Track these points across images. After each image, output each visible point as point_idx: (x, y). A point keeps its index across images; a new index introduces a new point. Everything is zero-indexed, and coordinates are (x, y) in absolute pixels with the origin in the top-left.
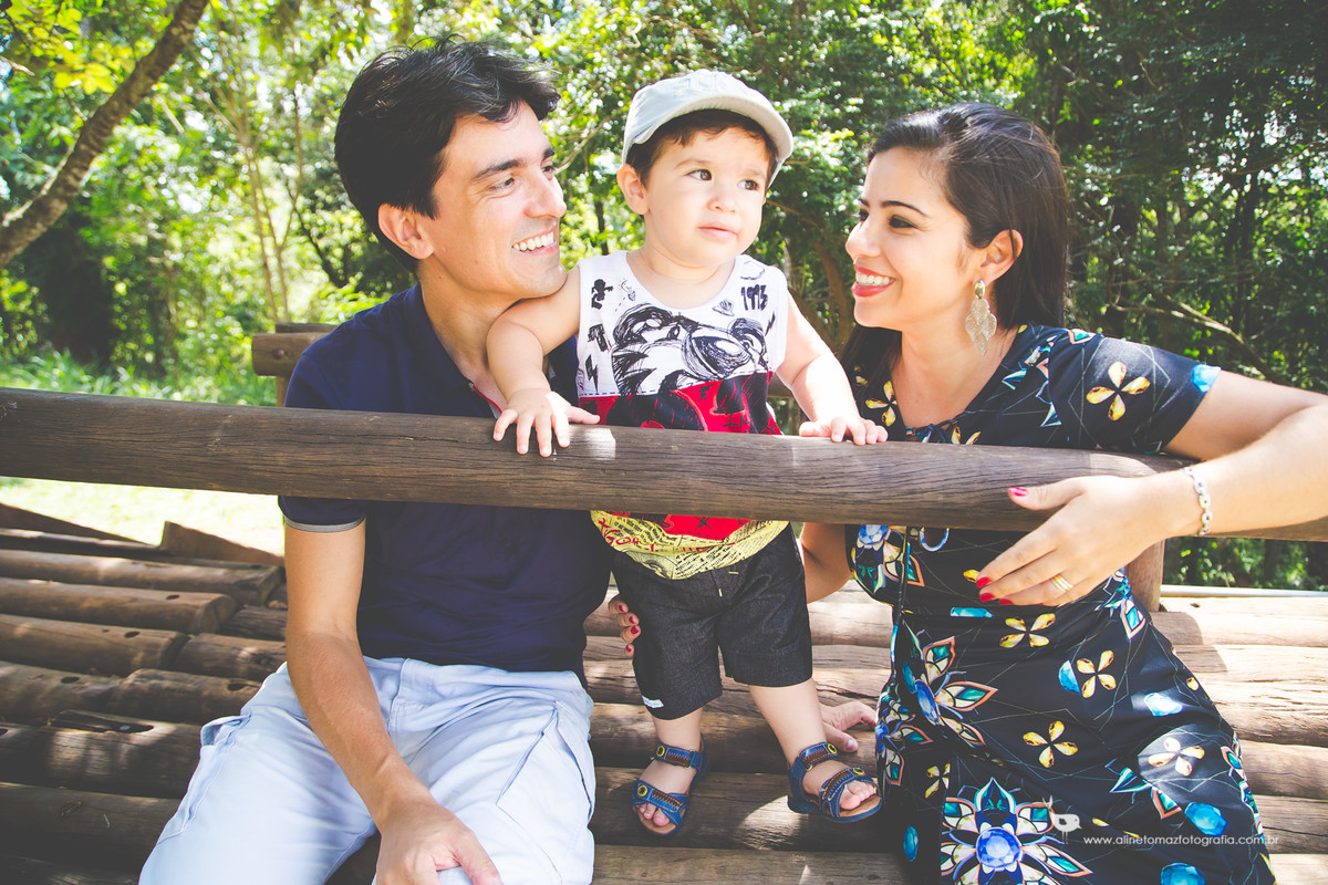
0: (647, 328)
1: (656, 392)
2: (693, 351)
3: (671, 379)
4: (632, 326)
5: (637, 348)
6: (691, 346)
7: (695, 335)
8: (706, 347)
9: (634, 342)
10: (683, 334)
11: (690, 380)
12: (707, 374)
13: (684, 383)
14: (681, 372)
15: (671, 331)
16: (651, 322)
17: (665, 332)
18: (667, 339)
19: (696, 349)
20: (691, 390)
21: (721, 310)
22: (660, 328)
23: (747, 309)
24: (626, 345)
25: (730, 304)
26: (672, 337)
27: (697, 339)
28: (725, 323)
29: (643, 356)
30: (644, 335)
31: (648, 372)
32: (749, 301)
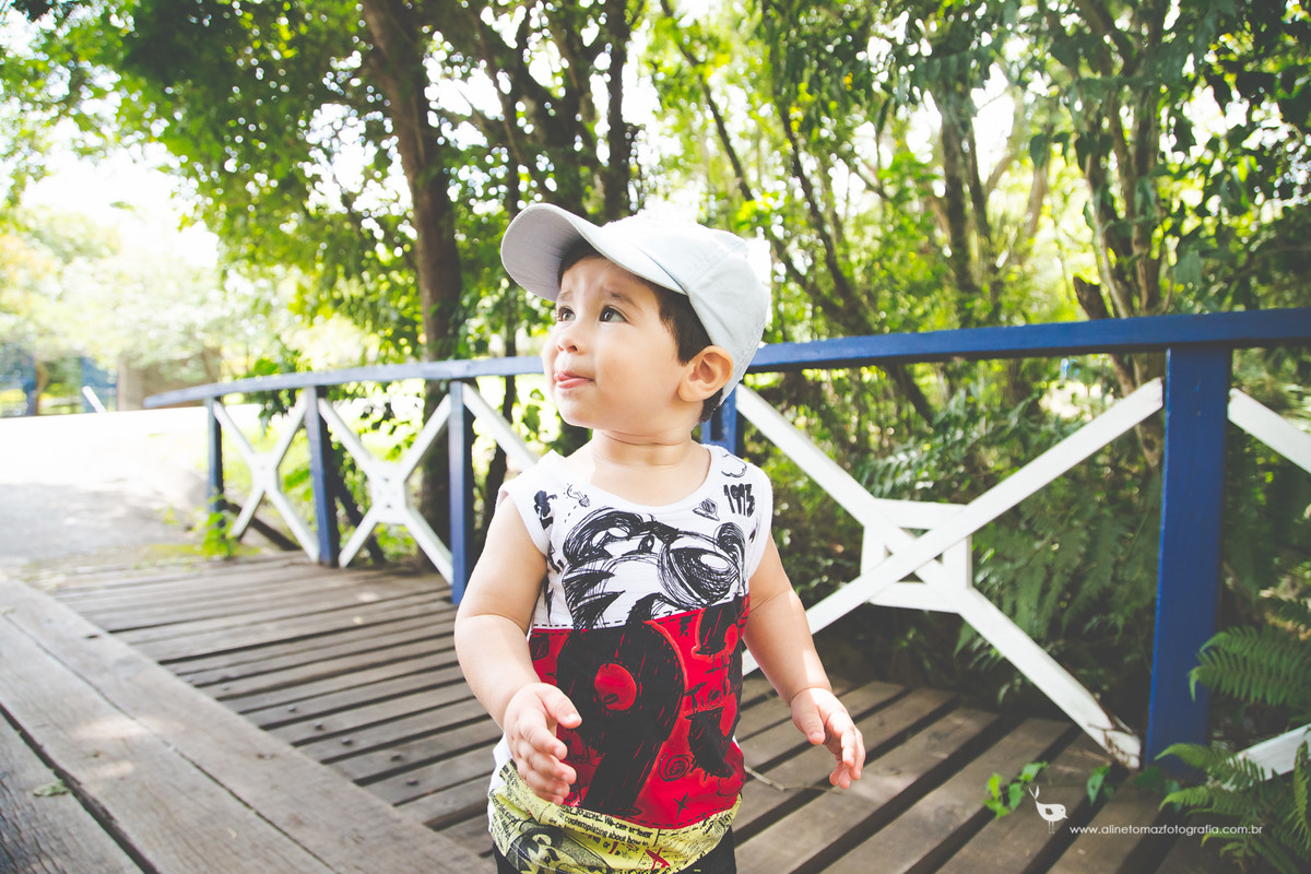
0: (610, 538)
1: (623, 623)
2: (672, 569)
3: (644, 605)
4: (590, 539)
5: (598, 565)
6: (669, 562)
7: (674, 546)
8: (686, 563)
9: (593, 558)
10: (658, 545)
11: (668, 607)
12: (689, 600)
13: (661, 611)
14: (657, 596)
15: (643, 542)
16: (614, 531)
17: (635, 543)
18: (639, 551)
19: (676, 566)
20: (669, 621)
21: (704, 512)
22: (628, 538)
23: (734, 512)
24: (583, 563)
25: (713, 505)
26: (644, 549)
27: (677, 552)
28: (711, 528)
29: (608, 575)
30: (609, 548)
31: (615, 596)
32: (735, 502)
